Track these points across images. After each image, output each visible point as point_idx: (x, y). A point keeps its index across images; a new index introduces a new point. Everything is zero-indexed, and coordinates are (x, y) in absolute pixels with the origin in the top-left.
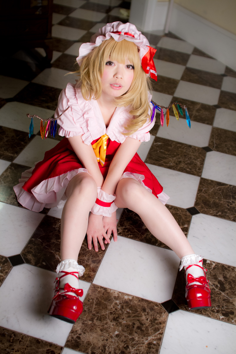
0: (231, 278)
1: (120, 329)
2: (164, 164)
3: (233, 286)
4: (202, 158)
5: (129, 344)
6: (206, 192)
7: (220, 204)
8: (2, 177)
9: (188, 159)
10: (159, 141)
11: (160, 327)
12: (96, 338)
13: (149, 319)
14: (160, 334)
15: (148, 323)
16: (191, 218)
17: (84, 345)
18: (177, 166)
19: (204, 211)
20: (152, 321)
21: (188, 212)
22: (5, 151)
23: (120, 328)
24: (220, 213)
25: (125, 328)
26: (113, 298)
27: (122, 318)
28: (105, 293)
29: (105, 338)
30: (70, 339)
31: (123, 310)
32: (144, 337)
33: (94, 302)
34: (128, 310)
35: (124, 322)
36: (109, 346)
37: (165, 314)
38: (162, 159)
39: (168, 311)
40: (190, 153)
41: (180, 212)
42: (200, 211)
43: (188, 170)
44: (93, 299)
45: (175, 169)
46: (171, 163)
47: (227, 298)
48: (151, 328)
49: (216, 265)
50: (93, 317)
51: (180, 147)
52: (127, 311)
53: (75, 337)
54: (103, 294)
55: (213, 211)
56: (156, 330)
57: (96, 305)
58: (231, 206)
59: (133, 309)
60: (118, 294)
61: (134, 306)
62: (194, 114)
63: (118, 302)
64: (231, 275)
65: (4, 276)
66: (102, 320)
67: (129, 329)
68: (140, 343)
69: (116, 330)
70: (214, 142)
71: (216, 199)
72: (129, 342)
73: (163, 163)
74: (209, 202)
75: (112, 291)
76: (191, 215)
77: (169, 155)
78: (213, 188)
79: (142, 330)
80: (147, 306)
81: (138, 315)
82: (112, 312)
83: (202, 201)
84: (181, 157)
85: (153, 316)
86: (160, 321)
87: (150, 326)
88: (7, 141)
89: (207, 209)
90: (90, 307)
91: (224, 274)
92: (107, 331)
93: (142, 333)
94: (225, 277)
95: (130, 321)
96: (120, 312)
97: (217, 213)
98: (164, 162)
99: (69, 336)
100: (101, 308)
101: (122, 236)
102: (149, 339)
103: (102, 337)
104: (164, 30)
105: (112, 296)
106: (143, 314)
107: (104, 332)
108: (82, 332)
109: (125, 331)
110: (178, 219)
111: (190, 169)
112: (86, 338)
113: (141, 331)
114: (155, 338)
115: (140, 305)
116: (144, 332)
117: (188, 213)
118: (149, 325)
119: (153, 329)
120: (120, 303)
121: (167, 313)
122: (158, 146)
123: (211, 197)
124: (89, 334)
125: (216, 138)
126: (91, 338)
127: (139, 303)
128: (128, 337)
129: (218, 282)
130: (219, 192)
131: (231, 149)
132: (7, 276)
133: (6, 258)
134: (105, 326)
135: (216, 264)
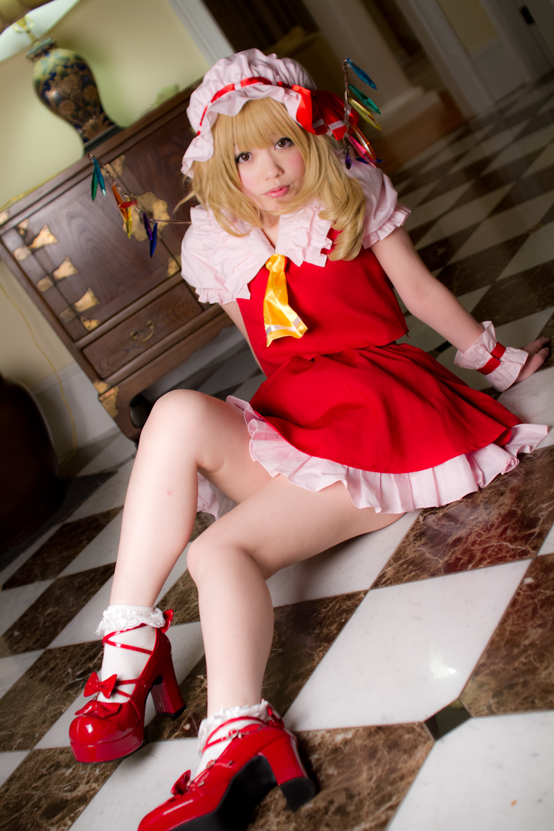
11: (398, 789)
13: (375, 778)
14: (389, 808)
15: (368, 788)
20: (381, 780)
37: (424, 748)
39: (434, 737)
48: (372, 801)
56: (384, 801)
60: (322, 737)
61: (350, 754)
67: (314, 820)
79: (345, 815)
80: (385, 741)
81: (351, 775)
85: (390, 764)
86: (404, 771)
87: (371, 796)
93: (343, 821)
106: (365, 768)
113: (341, 816)
114: (374, 823)
115: (365, 748)
116: (349, 818)
118: (369, 794)
119: (376, 801)
121: (431, 741)
127: (366, 742)
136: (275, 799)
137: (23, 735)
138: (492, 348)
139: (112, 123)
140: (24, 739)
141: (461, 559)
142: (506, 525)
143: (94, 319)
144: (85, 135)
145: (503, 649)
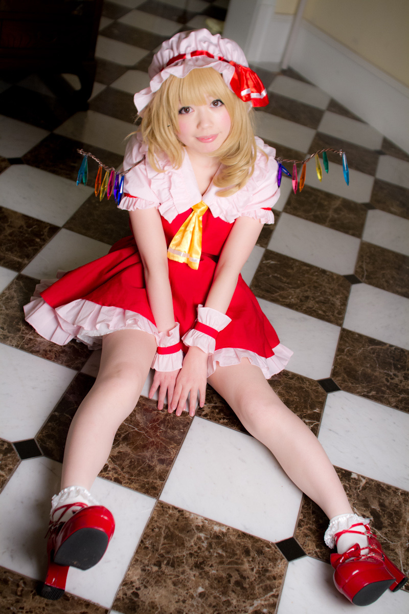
0: (392, 507)
1: (207, 584)
2: (281, 300)
3: (395, 521)
4: (343, 293)
5: (222, 611)
6: (350, 354)
7: (373, 377)
8: (2, 297)
9: (321, 293)
10: (272, 259)
11: (274, 584)
12: (166, 597)
13: (255, 570)
14: (273, 596)
15: (253, 576)
16: (326, 397)
17: (145, 608)
18: (302, 305)
19: (347, 386)
20: (260, 573)
21: (320, 386)
22: (7, 252)
23: (207, 582)
24: (373, 393)
25: (216, 582)
26: (194, 528)
27: (210, 565)
28: (180, 519)
29: (182, 599)
30: (121, 595)
31: (211, 550)
32: (246, 601)
33: (161, 533)
34: (220, 551)
35: (213, 572)
36: (187, 612)
37: (282, 563)
38: (278, 290)
39: (286, 558)
40: (324, 284)
41: (308, 386)
42: (341, 386)
43: (320, 312)
44: (160, 528)
45: (299, 308)
46: (292, 298)
47: (385, 541)
48: (259, 586)
49: (366, 483)
50: (161, 559)
51: (307, 272)
52: (219, 553)
53: (129, 593)
54: (177, 520)
55: (363, 387)
56: (268, 589)
57: (165, 538)
58: (392, 381)
59: (229, 550)
60: (203, 522)
61: (230, 545)
62: (331, 216)
63: (202, 535)
64: (391, 501)
65: (5, 476)
66: (176, 565)
67: (222, 584)
68: (240, 610)
69: (200, 584)
70: (364, 267)
71: (367, 367)
72: (222, 607)
73: (278, 297)
74: (356, 371)
75: (192, 515)
76: (325, 393)
77: (288, 283)
78: (362, 349)
79: (243, 588)
80: (253, 546)
81: (236, 561)
82: (193, 552)
83: (345, 369)
84: (309, 290)
85: (262, 564)
86: (274, 573)
87: (258, 582)
88: (11, 235)
89: (352, 383)
90: (156, 542)
91: (380, 499)
92: (185, 586)
93: (244, 592)
94: (382, 505)
95: (224, 570)
96: (207, 553)
97: (368, 392)
98: (281, 296)
99: (120, 590)
100: (174, 545)
101: (210, 419)
102: (255, 605)
103: (176, 596)
104: (281, 63)
105: (192, 525)
106: (245, 560)
107: (180, 588)
108: (141, 585)
109: (215, 589)
110: (304, 398)
111: (324, 312)
112: (148, 595)
113: (241, 589)
114: (266, 603)
115: (239, 544)
116: (247, 592)
117: (320, 389)
118: (255, 580)
119: (262, 587)
120: (207, 538)
121: (285, 560)
122: (270, 267)
123: (358, 363)
124: (153, 590)
125: (368, 261)
126: (157, 596)
127: (239, 540)
128: (220, 598)
129: (370, 512)
130: (371, 355)
131: (391, 282)
132: (12, 475)
133: (9, 444)
134: (181, 576)
135: (366, 480)
136: (184, 556)
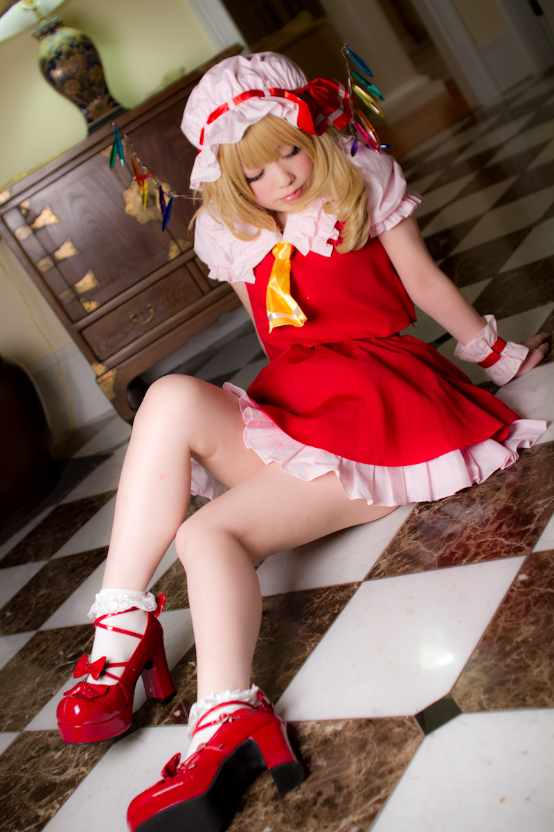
11: (386, 782)
13: (364, 770)
14: (378, 801)
15: (357, 781)
20: (370, 773)
23: (280, 817)
25: (293, 812)
32: (330, 824)
35: (297, 797)
37: (414, 742)
39: (424, 731)
48: (361, 793)
56: (373, 793)
59: (334, 755)
60: (313, 728)
61: (339, 746)
65: (86, 772)
67: (302, 811)
79: (333, 806)
80: (375, 734)
81: (340, 767)
85: (379, 757)
86: (393, 764)
87: (360, 789)
93: (331, 812)
102: (341, 827)
106: (354, 760)
113: (329, 808)
114: (363, 815)
115: (355, 740)
116: (337, 809)
118: (357, 787)
119: (364, 793)
121: (421, 735)
127: (357, 734)
134: (246, 820)
136: (264, 788)
137: (13, 717)
138: (493, 342)
139: (116, 104)
140: (14, 721)
141: (456, 553)
142: (501, 521)
143: (94, 301)
144: (90, 116)
145: (495, 645)
